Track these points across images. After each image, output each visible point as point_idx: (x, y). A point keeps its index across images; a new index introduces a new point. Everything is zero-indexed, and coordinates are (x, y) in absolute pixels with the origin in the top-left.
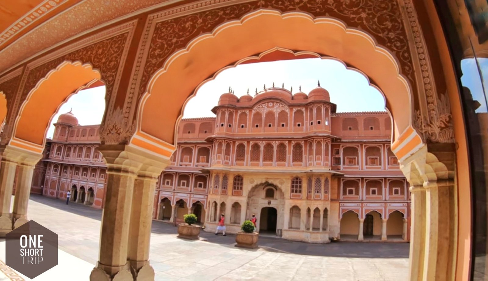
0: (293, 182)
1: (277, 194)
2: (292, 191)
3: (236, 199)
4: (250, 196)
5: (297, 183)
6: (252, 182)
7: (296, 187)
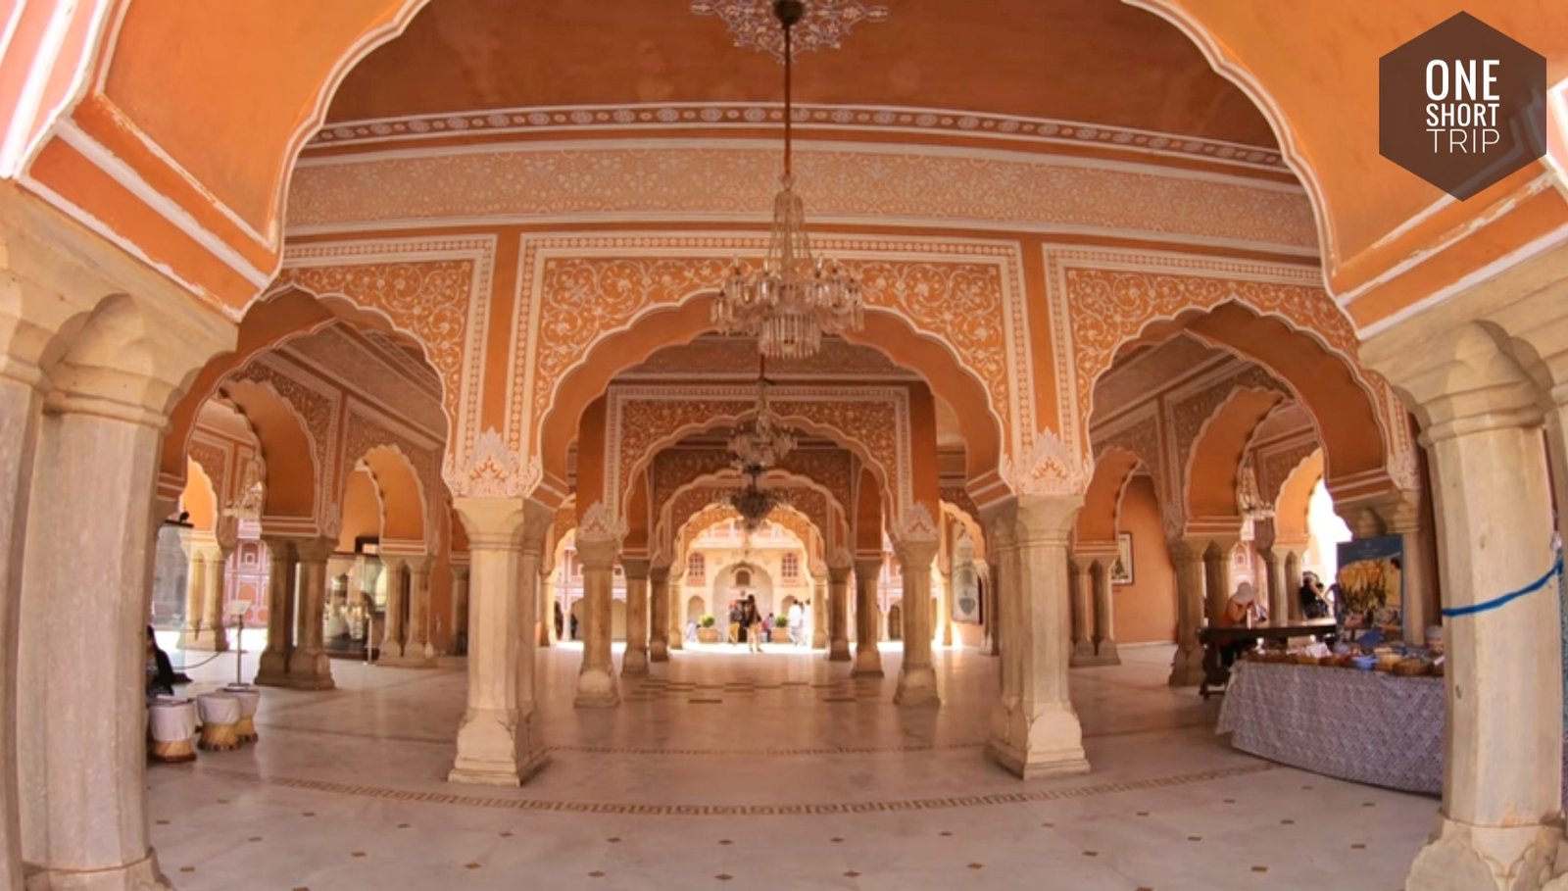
0: (784, 561)
1: (754, 579)
2: (784, 574)
3: (694, 591)
4: (718, 581)
5: (790, 561)
6: (719, 562)
7: (790, 567)
